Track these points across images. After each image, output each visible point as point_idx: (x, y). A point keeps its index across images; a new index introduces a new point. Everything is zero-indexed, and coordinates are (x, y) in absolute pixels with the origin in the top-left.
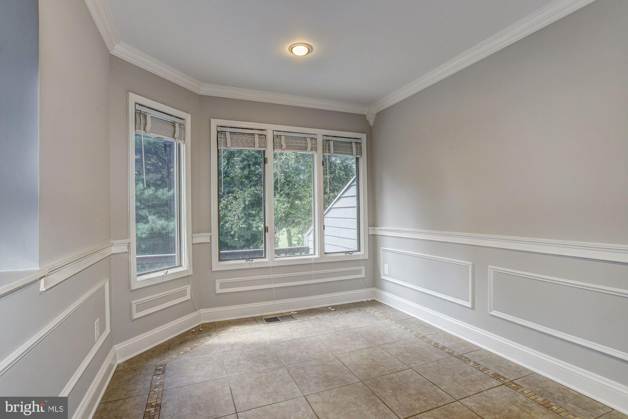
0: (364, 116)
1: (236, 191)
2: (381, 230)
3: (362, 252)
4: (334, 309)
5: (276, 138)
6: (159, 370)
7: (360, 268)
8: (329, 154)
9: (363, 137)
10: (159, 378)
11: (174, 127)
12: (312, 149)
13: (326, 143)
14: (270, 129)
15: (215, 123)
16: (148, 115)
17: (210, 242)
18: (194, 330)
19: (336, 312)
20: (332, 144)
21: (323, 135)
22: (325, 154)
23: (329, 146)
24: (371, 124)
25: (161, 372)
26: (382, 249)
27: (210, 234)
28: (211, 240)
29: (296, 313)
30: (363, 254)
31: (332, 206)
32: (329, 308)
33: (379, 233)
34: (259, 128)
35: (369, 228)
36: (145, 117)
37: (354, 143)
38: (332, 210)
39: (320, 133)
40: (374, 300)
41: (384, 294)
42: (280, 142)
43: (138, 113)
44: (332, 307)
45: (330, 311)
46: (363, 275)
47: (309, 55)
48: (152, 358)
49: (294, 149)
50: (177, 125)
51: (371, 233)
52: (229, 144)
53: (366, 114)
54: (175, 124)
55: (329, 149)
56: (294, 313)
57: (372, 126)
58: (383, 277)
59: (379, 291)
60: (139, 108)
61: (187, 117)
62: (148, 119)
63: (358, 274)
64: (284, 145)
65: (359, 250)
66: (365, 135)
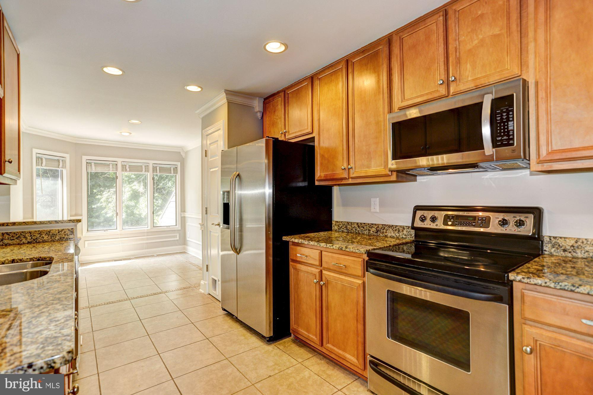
0: (179, 152)
2: (187, 214)
3: (177, 226)
5: (124, 165)
7: (176, 234)
8: (156, 174)
9: (179, 164)
12: (145, 171)
13: (155, 169)
14: (119, 160)
15: (85, 158)
20: (158, 168)
21: (153, 164)
22: (154, 174)
26: (188, 224)
27: (81, 217)
28: (82, 220)
30: (179, 227)
33: (187, 216)
34: (113, 161)
35: (181, 213)
36: (42, 159)
37: (172, 167)
39: (151, 162)
40: (184, 252)
41: (188, 248)
42: (125, 168)
43: (38, 158)
46: (178, 238)
49: (134, 171)
50: (61, 161)
51: (183, 215)
54: (59, 161)
55: (156, 171)
57: (184, 157)
58: (187, 239)
59: (185, 246)
60: (38, 155)
61: (67, 156)
62: (44, 160)
63: (174, 238)
64: (128, 169)
65: (176, 225)
66: (180, 163)
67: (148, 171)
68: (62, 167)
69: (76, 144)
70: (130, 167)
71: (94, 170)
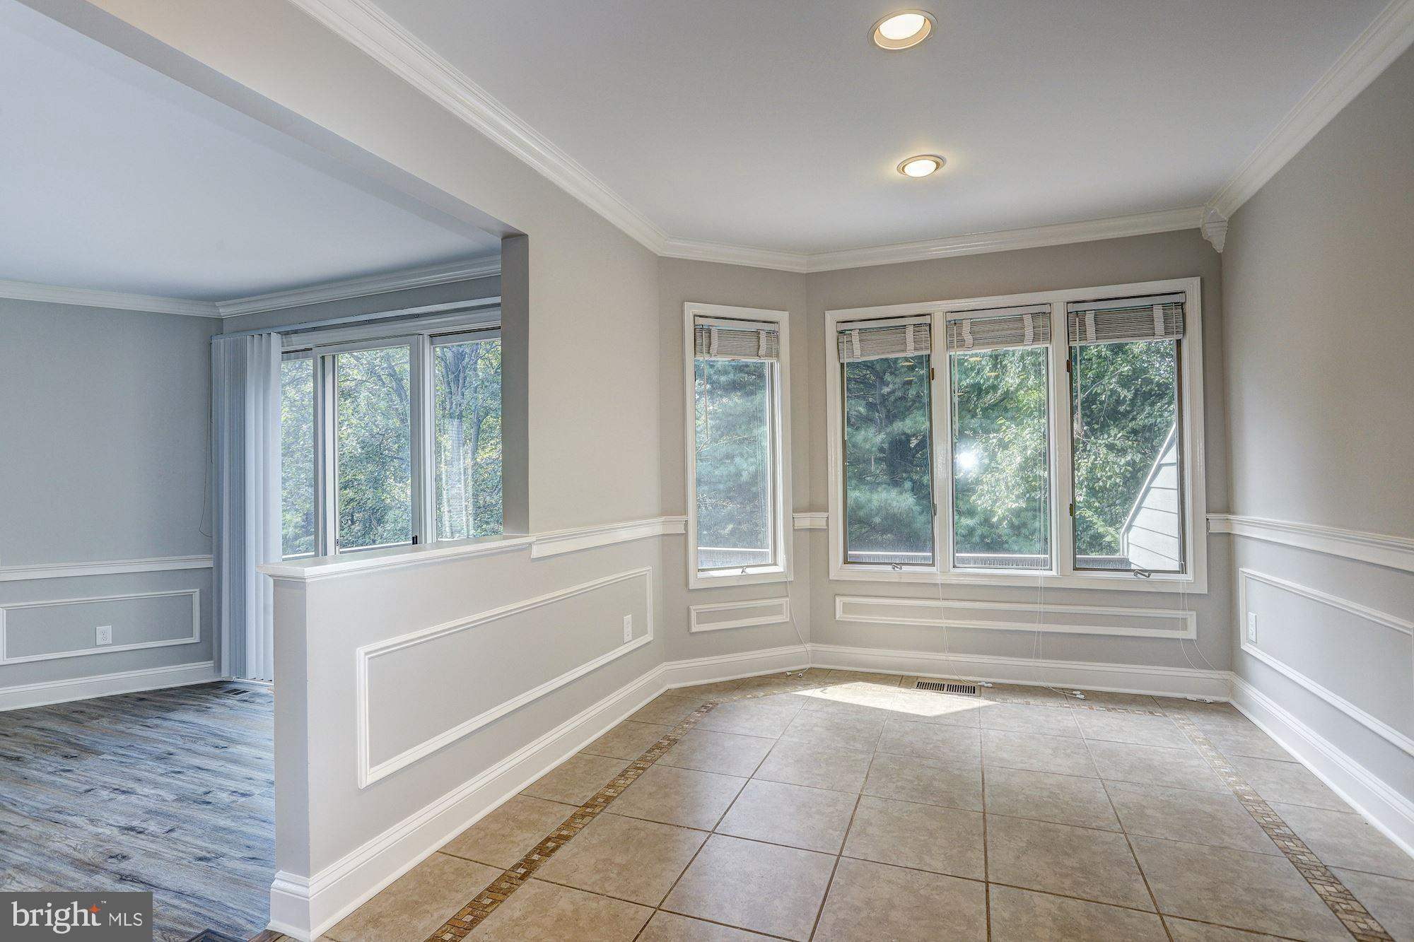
0: (1198, 231)
1: (1004, 428)
2: (1242, 523)
3: (1190, 577)
4: (1082, 697)
5: (953, 325)
6: (706, 707)
7: (1180, 614)
8: (1082, 344)
9: (1192, 288)
10: (699, 715)
11: (759, 338)
12: (1037, 339)
13: (1075, 319)
14: (939, 309)
15: (831, 318)
16: (713, 329)
17: (826, 528)
18: (788, 674)
19: (1086, 703)
20: (1089, 319)
21: (1068, 303)
22: (1072, 344)
23: (1082, 324)
24: (1219, 248)
25: (705, 710)
26: (1244, 572)
27: (825, 515)
28: (828, 525)
29: (990, 685)
30: (1194, 580)
31: (1160, 461)
32: (1074, 692)
33: (1237, 530)
34: (918, 313)
35: (1210, 516)
36: (709, 331)
37: (1160, 307)
38: (1164, 468)
39: (1058, 299)
40: (1227, 704)
41: (1249, 692)
42: (960, 334)
43: (698, 330)
44: (1083, 692)
45: (1074, 698)
46: (1191, 633)
47: (940, 171)
48: (710, 692)
49: (993, 343)
50: (763, 335)
51: (1216, 527)
52: (857, 352)
53: (1201, 226)
54: (759, 333)
55: (1083, 332)
56: (986, 685)
57: (1223, 252)
58: (1245, 647)
59: (1239, 682)
60: (700, 321)
61: (783, 317)
62: (715, 335)
63: (1173, 628)
64: (969, 339)
65: (1183, 569)
66: (1196, 282)
67: (1048, 337)
68: (769, 355)
69: (809, 276)
70: (976, 329)
71: (858, 353)
